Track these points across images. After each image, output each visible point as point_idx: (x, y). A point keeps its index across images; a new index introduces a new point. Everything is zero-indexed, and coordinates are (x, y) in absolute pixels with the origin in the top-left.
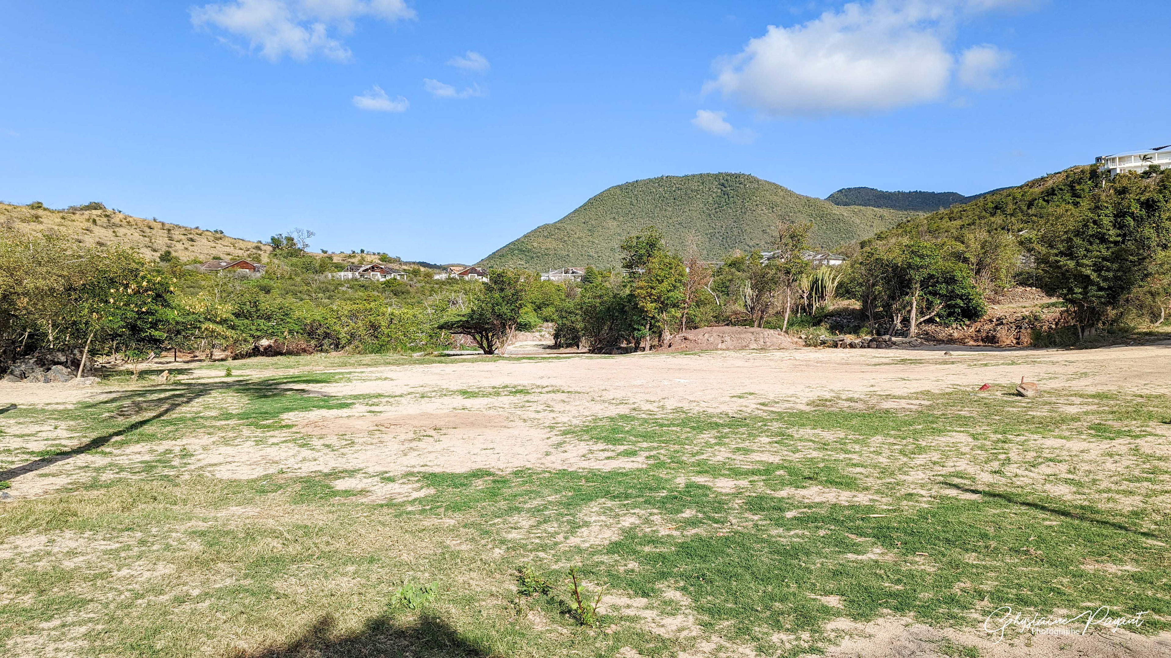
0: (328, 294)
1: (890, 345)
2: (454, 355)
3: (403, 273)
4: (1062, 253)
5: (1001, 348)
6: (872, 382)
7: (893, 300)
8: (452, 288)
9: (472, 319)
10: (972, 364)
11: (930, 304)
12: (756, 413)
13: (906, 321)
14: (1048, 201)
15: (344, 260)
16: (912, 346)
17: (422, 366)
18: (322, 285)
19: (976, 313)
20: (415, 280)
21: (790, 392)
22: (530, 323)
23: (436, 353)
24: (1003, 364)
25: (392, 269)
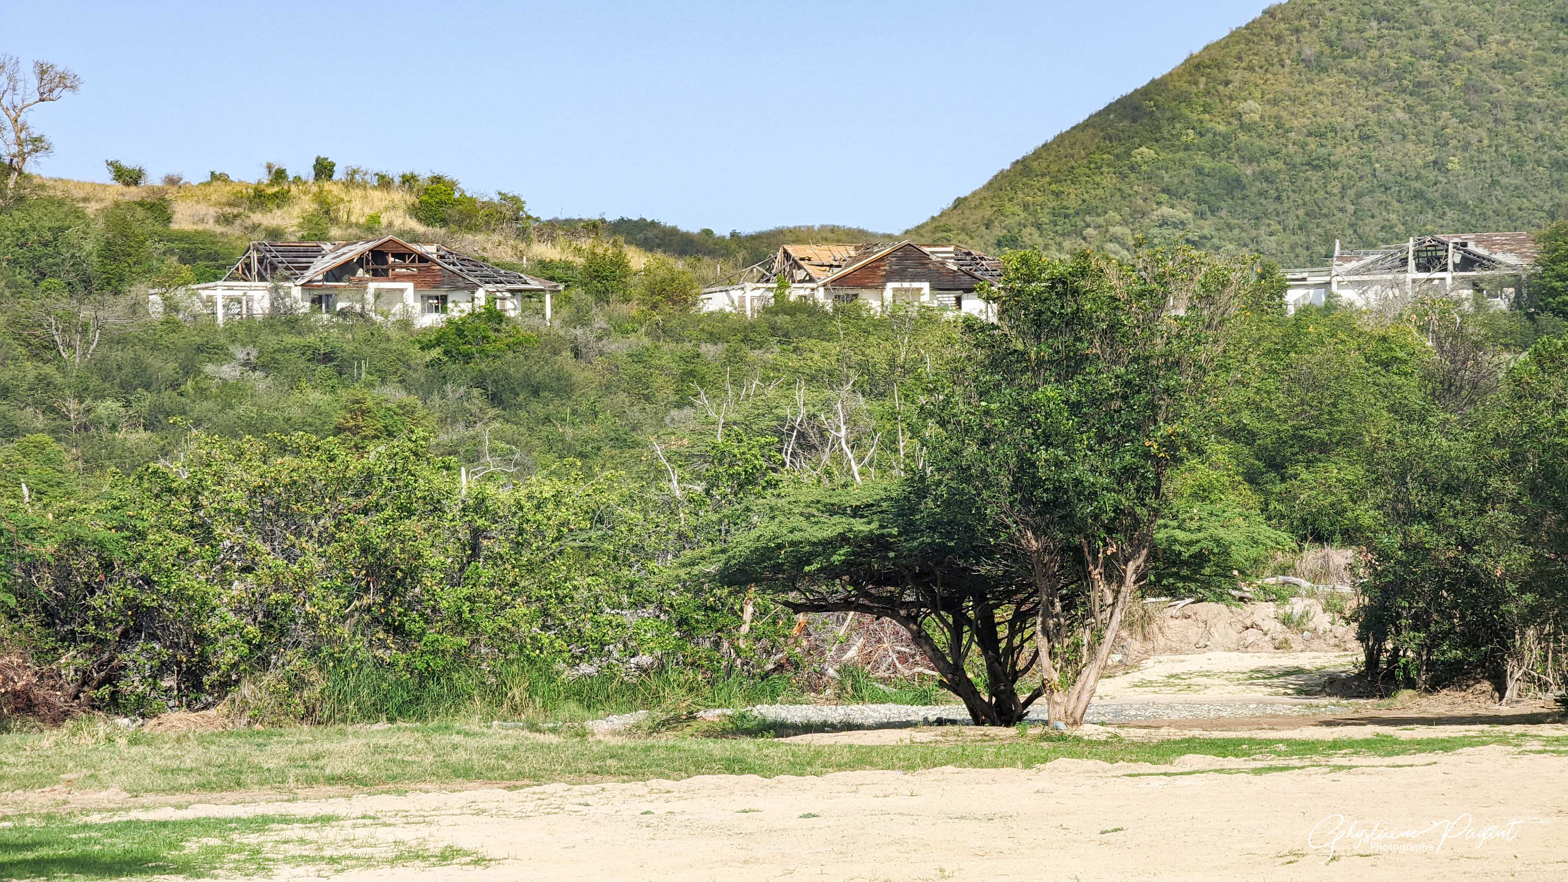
0: (145, 400)
2: (808, 728)
3: (535, 284)
8: (794, 361)
9: (909, 529)
15: (227, 220)
17: (637, 787)
18: (117, 355)
20: (600, 322)
22: (1225, 551)
23: (711, 715)
25: (476, 264)
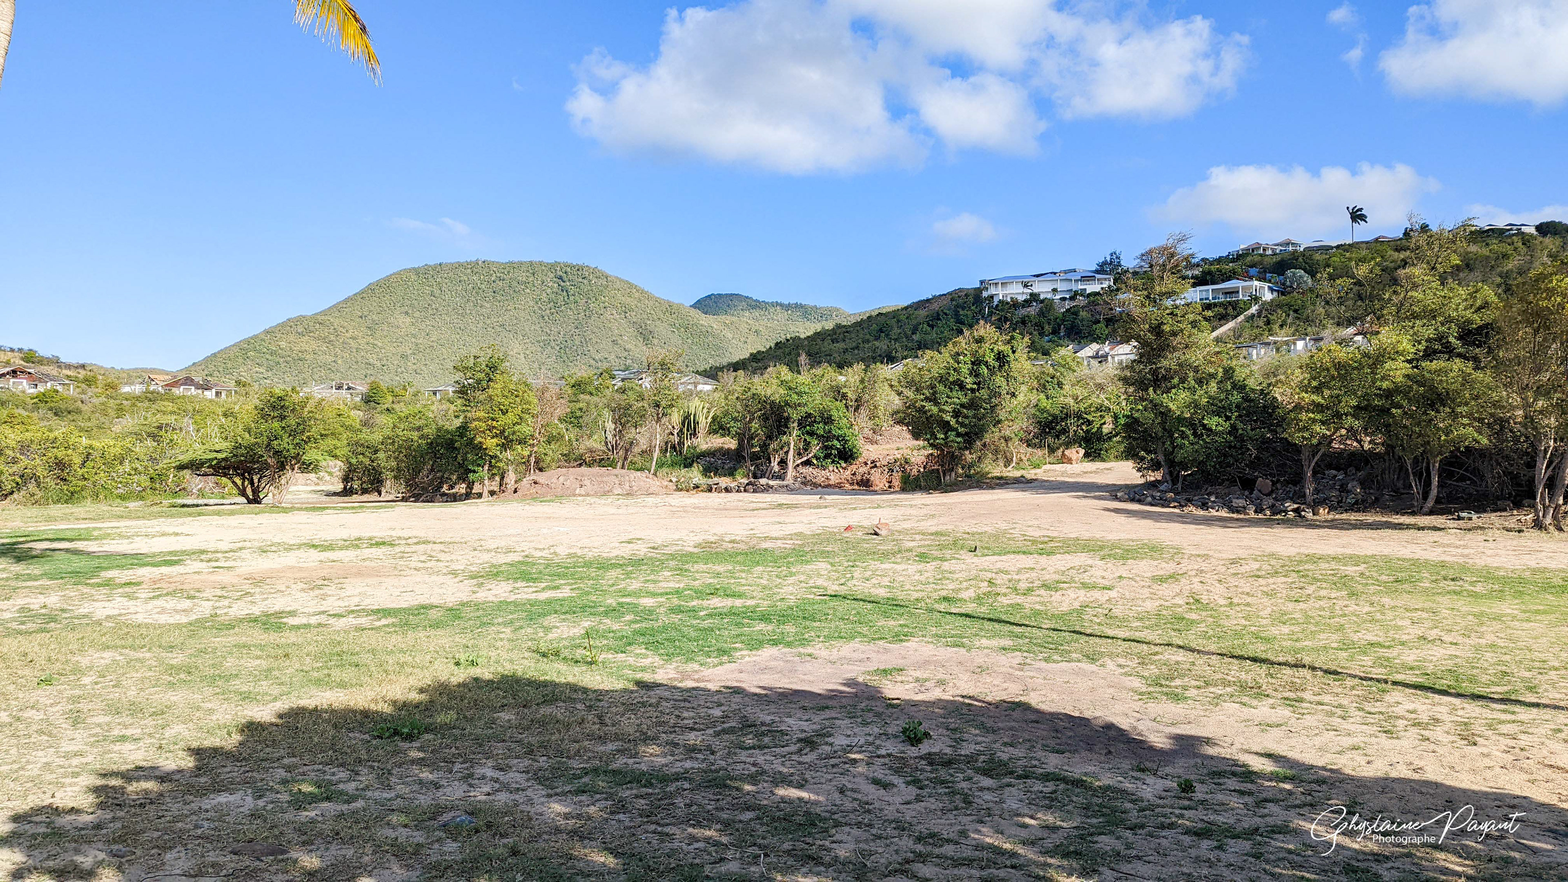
1: (767, 489)
3: (67, 382)
4: (927, 399)
5: (875, 492)
6: (752, 526)
7: (771, 439)
9: (234, 456)
10: (843, 508)
11: (807, 445)
12: (650, 554)
13: (783, 463)
14: (932, 327)
16: (789, 490)
19: (852, 455)
20: (89, 394)
21: (676, 537)
22: (317, 462)
23: (166, 502)
24: (869, 507)
25: (48, 376)
